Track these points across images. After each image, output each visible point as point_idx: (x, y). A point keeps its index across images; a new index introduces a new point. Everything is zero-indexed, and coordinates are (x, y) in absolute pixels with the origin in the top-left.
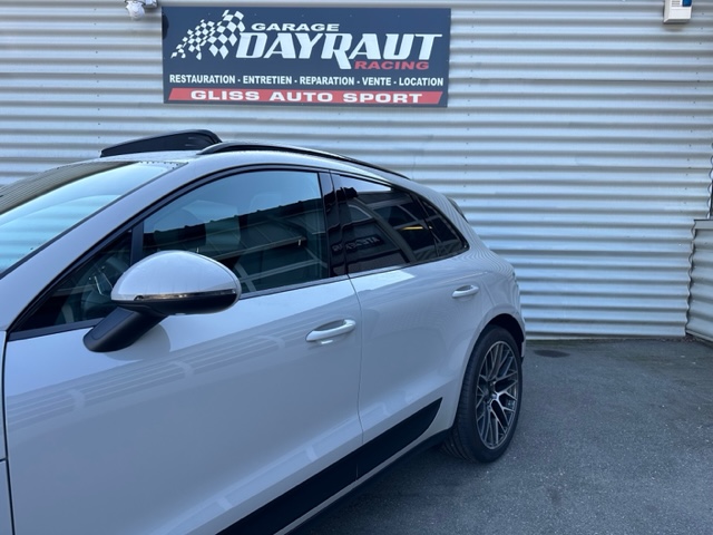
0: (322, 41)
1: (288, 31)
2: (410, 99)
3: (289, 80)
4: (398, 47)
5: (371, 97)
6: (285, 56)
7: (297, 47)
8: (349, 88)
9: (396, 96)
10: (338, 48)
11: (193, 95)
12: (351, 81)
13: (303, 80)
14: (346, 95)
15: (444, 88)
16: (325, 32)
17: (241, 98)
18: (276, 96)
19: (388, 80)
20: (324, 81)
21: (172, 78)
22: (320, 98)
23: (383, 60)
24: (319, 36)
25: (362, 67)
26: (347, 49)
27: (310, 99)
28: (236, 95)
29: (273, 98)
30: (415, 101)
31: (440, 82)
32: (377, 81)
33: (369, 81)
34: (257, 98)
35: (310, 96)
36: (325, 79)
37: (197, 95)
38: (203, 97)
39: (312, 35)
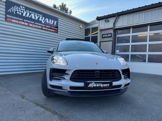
0: (39, 17)
1: (33, 14)
2: (53, 31)
3: (33, 23)
4: (51, 22)
5: (47, 29)
6: (33, 18)
7: (35, 17)
8: (44, 27)
9: (51, 30)
10: (42, 19)
11: (13, 21)
12: (44, 25)
13: (36, 23)
14: (43, 28)
15: (57, 30)
16: (40, 16)
17: (24, 24)
18: (31, 25)
19: (50, 27)
20: (39, 24)
21: (8, 16)
22: (39, 27)
23: (49, 23)
24: (39, 16)
25: (46, 24)
26: (44, 20)
27: (37, 27)
28: (23, 23)
29: (30, 25)
30: (54, 31)
31: (57, 29)
32: (48, 27)
33: (47, 26)
34: (27, 25)
35: (37, 26)
36: (40, 24)
37: (14, 21)
38: (15, 22)
39: (38, 16)
